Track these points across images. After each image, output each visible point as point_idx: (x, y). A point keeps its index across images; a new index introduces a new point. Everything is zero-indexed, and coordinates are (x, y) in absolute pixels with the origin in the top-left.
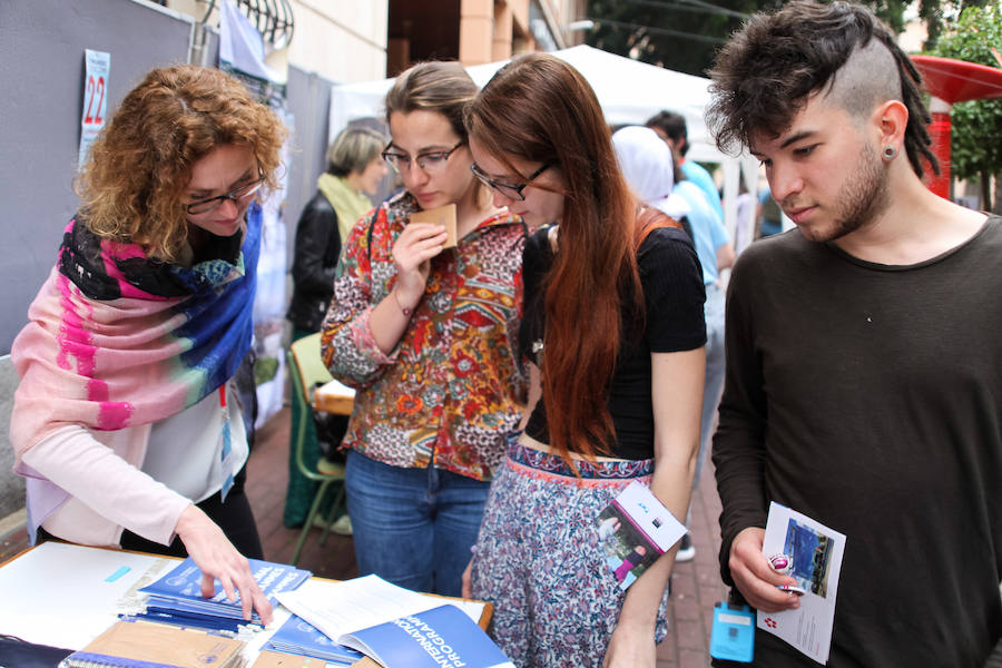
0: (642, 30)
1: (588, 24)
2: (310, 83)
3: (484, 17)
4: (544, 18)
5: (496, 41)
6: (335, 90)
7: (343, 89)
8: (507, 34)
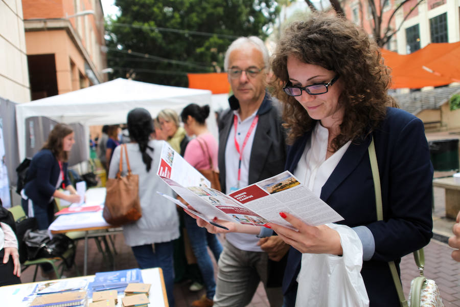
0: (132, 71)
1: (110, 70)
2: (7, 104)
3: (67, 71)
4: (91, 69)
5: (73, 80)
6: (17, 106)
7: (20, 105)
8: (77, 77)
